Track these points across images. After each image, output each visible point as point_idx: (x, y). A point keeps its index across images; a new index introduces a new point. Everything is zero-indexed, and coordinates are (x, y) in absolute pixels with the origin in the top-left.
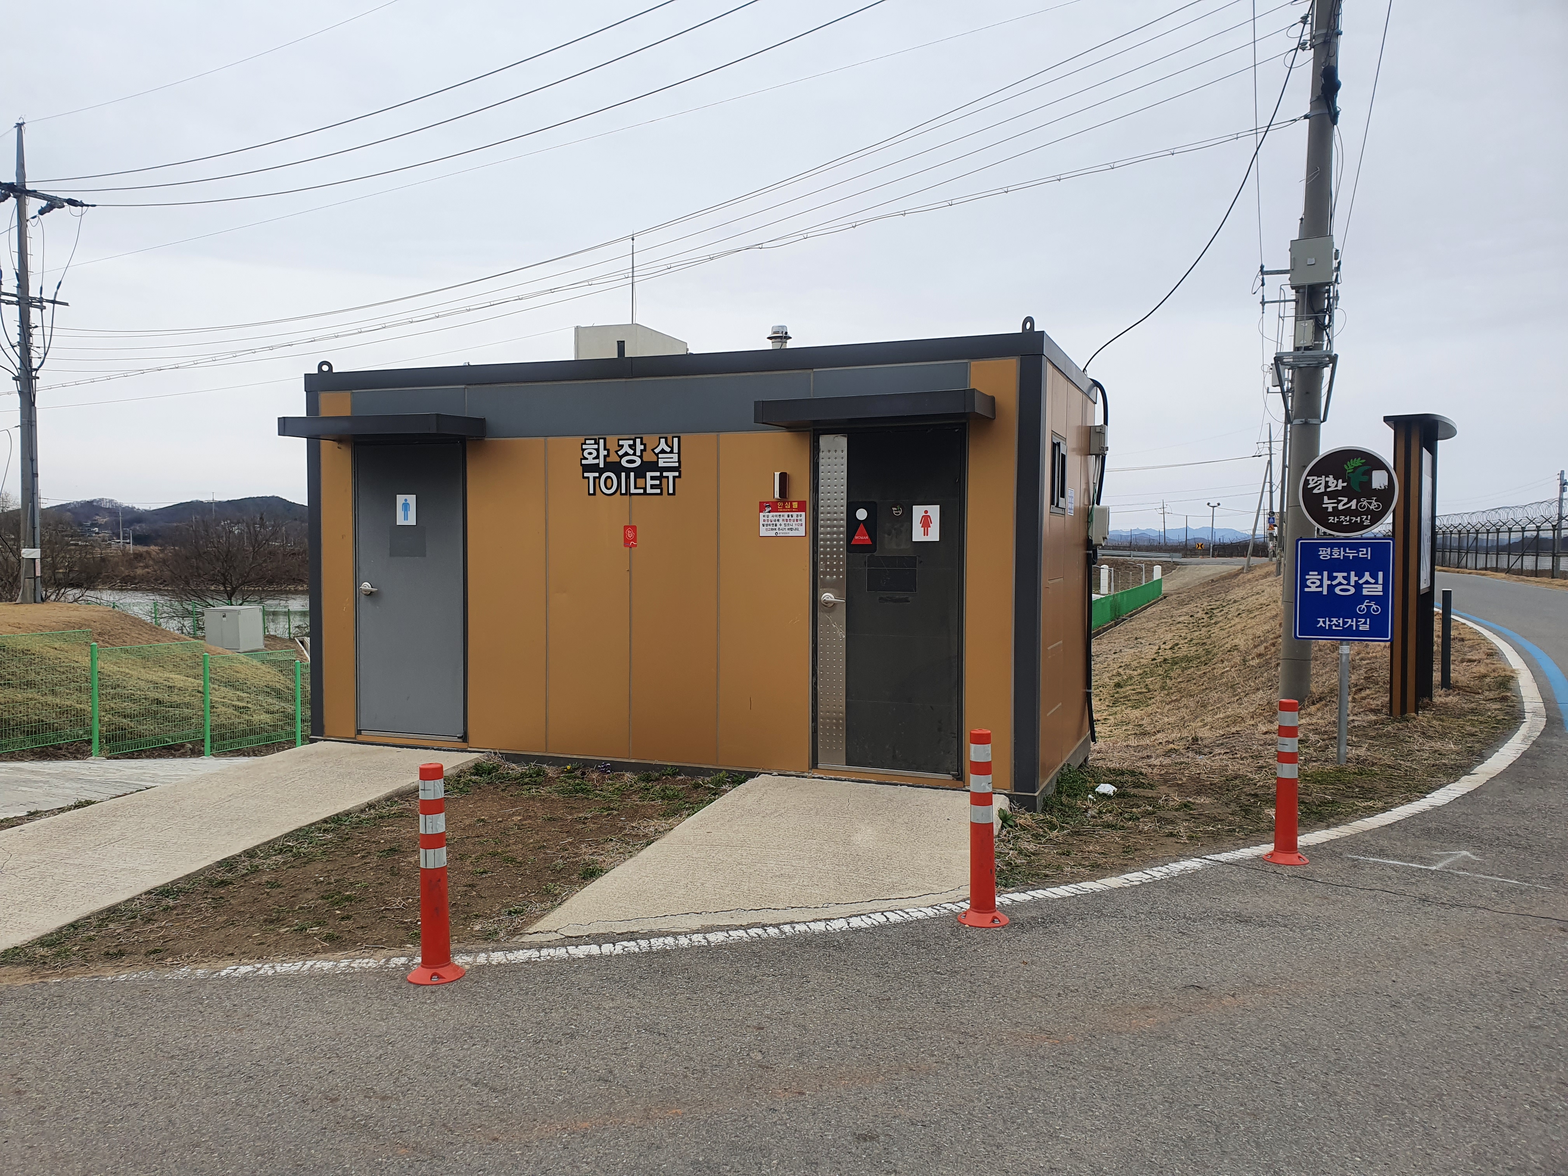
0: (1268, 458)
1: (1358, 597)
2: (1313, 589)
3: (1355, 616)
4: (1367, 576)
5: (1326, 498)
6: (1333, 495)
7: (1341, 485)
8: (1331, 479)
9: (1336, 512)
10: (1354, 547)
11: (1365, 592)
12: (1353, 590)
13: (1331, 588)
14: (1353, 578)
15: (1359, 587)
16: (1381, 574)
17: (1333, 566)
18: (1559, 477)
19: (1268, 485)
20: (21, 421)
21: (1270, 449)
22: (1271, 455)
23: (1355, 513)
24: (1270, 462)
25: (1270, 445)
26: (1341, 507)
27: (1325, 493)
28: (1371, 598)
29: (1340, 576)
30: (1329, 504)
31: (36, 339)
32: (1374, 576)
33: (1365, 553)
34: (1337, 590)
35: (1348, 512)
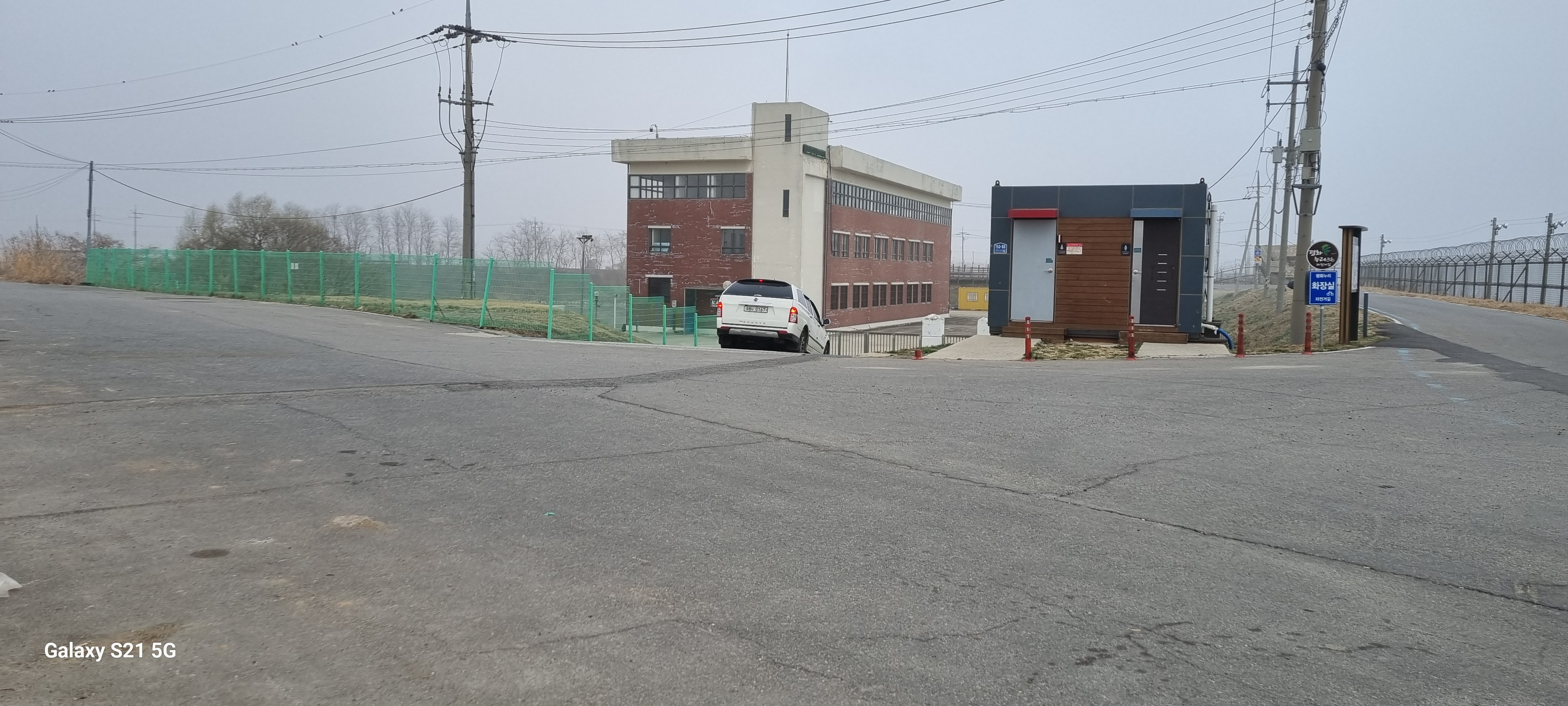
0: (1256, 200)
1: (1327, 290)
2: (1314, 288)
3: (1326, 296)
4: (1330, 283)
5: (1316, 258)
6: (1318, 256)
7: (1321, 253)
8: (1317, 251)
9: (1319, 262)
10: (1326, 274)
11: (1329, 289)
12: (1326, 288)
13: (1320, 287)
14: (1326, 284)
15: (1327, 287)
16: (1333, 283)
17: (1320, 280)
18: (1492, 223)
19: (1255, 223)
20: (465, 181)
21: (1258, 192)
22: (1258, 198)
23: (1326, 262)
24: (1258, 204)
25: (1259, 189)
26: (1321, 260)
27: (1316, 256)
28: (1331, 290)
29: (1322, 283)
30: (1317, 260)
31: (477, 128)
32: (1332, 283)
33: (1329, 276)
34: (1321, 288)
35: (1323, 262)
